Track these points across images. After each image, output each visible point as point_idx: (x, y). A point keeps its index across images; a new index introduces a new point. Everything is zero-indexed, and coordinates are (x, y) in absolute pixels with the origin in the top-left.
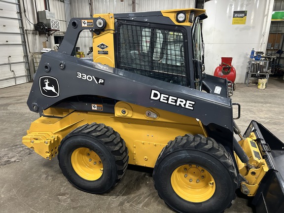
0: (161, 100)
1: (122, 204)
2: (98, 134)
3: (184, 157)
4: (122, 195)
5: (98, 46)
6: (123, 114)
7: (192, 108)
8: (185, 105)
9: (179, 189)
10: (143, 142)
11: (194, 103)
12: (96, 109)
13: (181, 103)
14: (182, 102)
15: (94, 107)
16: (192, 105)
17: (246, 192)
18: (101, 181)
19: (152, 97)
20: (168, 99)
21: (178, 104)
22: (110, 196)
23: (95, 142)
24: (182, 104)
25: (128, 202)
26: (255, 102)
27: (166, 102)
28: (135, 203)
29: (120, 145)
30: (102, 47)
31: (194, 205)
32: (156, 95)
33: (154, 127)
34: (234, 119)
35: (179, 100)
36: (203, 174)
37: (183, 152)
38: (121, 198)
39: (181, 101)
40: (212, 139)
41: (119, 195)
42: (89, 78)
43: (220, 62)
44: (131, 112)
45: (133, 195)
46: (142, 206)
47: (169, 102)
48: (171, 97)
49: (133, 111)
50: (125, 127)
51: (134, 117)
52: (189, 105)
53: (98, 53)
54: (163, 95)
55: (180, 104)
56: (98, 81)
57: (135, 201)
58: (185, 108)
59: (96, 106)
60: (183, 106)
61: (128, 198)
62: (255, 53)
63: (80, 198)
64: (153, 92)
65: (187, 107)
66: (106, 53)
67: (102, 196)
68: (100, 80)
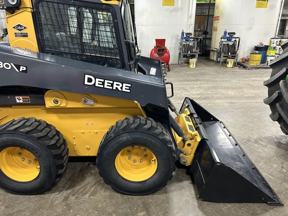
0: (97, 85)
1: (66, 198)
2: (28, 129)
3: (125, 140)
4: (66, 190)
5: (14, 28)
6: (55, 105)
7: (129, 91)
8: (122, 88)
9: (124, 171)
10: (82, 131)
11: (130, 85)
12: (21, 101)
13: (117, 86)
14: (119, 85)
15: (19, 100)
16: (128, 88)
17: (184, 162)
18: (39, 180)
19: (86, 83)
20: (103, 83)
21: (114, 88)
22: (52, 193)
23: (26, 139)
24: (119, 88)
25: (73, 195)
26: (188, 81)
27: (102, 86)
28: (80, 194)
29: (57, 138)
30: (19, 28)
31: (139, 184)
32: (90, 80)
33: (93, 114)
34: (168, 97)
35: (115, 83)
36: (145, 153)
37: (124, 135)
38: (65, 193)
39: (117, 85)
40: (151, 119)
41: (62, 191)
42: (7, 66)
43: (154, 44)
44: (64, 101)
45: (77, 188)
46: (89, 196)
47: (106, 86)
48: (106, 81)
49: (66, 99)
50: (60, 118)
51: (69, 106)
52: (125, 88)
53: (14, 35)
54: (97, 80)
55: (117, 88)
56: (19, 69)
57: (81, 192)
58: (122, 91)
59: (21, 98)
60: (120, 89)
61: (73, 191)
62: (185, 34)
63: (17, 202)
64: (87, 76)
65: (124, 90)
66: (25, 35)
67: (43, 196)
68: (21, 67)
